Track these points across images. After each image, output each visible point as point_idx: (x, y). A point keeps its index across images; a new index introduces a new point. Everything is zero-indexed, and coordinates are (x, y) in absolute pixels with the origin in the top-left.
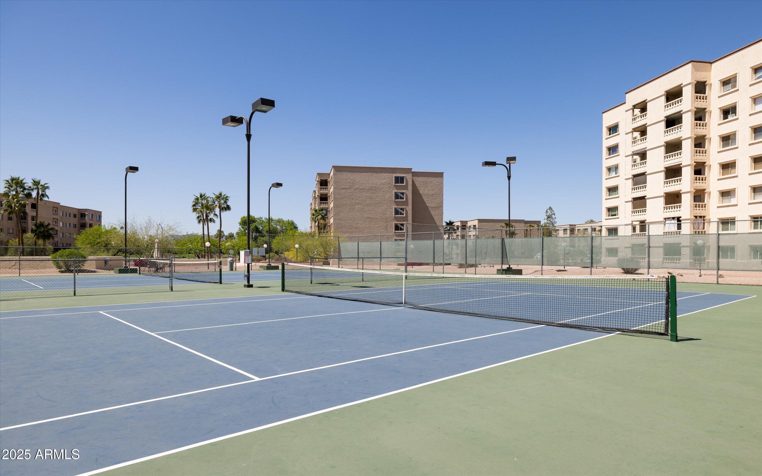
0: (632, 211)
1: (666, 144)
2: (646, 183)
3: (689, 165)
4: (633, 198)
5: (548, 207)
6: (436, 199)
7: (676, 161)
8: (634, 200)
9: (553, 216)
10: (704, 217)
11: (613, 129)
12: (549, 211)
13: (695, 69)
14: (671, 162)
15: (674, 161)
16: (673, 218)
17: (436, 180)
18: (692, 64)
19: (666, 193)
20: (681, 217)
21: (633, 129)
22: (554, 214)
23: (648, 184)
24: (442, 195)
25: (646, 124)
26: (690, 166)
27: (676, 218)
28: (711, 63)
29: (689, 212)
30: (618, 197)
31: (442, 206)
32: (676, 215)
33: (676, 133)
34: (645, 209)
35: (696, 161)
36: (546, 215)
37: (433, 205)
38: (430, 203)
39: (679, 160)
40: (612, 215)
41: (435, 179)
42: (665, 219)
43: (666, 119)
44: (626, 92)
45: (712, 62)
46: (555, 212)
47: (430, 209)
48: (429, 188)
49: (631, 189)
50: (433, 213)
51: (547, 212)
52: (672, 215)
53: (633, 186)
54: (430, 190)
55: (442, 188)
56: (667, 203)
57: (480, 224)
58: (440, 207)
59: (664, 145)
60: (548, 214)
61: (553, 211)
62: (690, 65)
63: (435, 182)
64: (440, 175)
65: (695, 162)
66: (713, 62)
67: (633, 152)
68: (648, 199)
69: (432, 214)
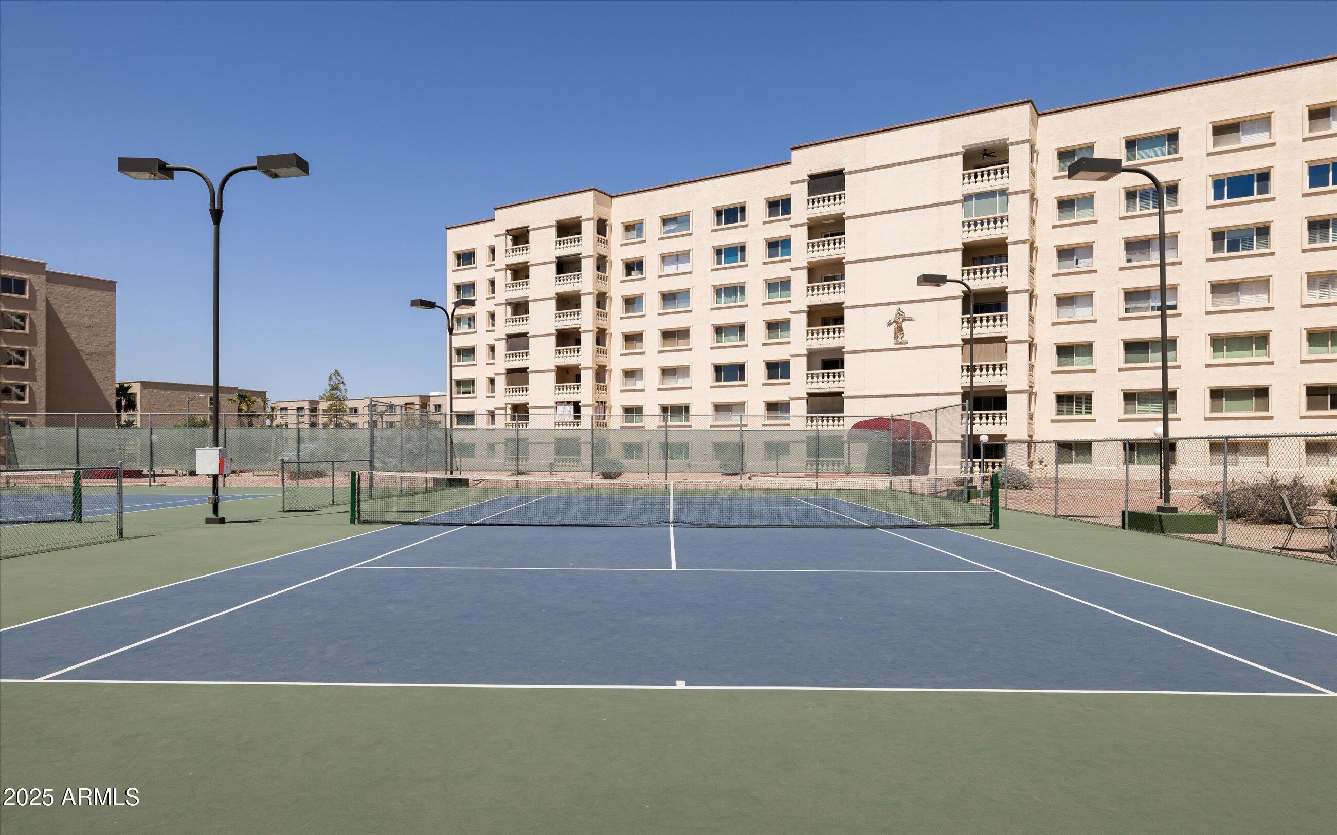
0: (506, 389)
1: (557, 297)
2: (528, 348)
3: (590, 331)
4: (507, 370)
5: (333, 371)
6: (97, 336)
7: (573, 322)
8: (508, 373)
9: (341, 386)
10: (605, 403)
11: (466, 258)
12: (334, 377)
13: (597, 202)
14: (565, 323)
15: (568, 323)
16: (569, 403)
17: (99, 296)
18: (594, 193)
19: (557, 367)
20: (580, 402)
21: (507, 265)
22: (343, 383)
23: (531, 350)
24: (113, 328)
25: (528, 262)
26: (592, 333)
27: (572, 403)
28: (612, 197)
29: (592, 396)
30: (475, 365)
31: (112, 353)
32: (574, 398)
33: (573, 284)
34: (527, 386)
35: (597, 326)
36: (330, 385)
37: (92, 349)
38: (83, 342)
39: (576, 322)
40: (464, 393)
41: (98, 293)
42: (557, 403)
43: (557, 260)
44: (496, 207)
45: (613, 195)
46: (344, 380)
47: (84, 357)
48: (81, 311)
49: (504, 355)
50: (90, 364)
51: (330, 379)
52: (568, 398)
53: (507, 351)
54: (85, 315)
55: (113, 314)
56: (559, 380)
57: (147, 391)
58: (108, 354)
59: (555, 297)
60: (331, 383)
61: (342, 378)
62: (591, 193)
63: (97, 299)
64: (109, 286)
65: (597, 328)
66: (614, 197)
67: (506, 300)
68: (532, 372)
69: (90, 367)
